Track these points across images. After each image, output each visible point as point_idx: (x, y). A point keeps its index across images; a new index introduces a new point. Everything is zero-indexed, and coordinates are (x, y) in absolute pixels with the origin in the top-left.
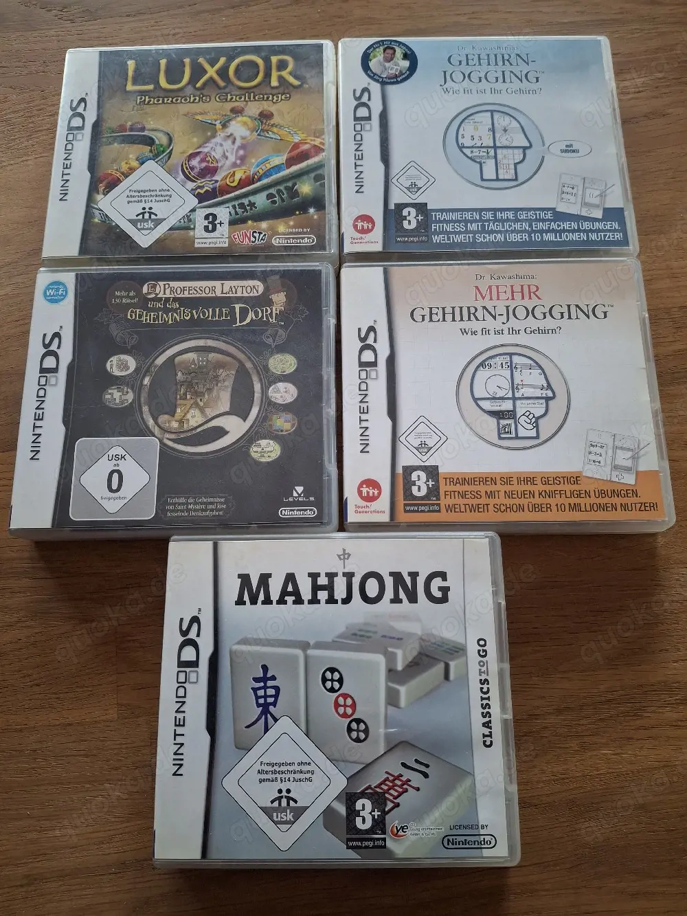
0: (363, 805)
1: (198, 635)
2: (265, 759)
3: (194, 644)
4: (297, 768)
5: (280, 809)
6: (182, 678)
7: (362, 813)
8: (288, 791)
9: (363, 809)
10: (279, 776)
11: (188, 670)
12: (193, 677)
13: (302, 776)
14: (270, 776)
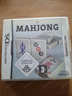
0: (43, 68)
1: (9, 37)
2: (23, 60)
3: (8, 39)
4: (29, 61)
5: (26, 69)
6: (6, 45)
7: (42, 69)
8: (28, 66)
9: (43, 69)
10: (26, 63)
11: (7, 44)
12: (8, 45)
13: (30, 63)
14: (24, 63)
